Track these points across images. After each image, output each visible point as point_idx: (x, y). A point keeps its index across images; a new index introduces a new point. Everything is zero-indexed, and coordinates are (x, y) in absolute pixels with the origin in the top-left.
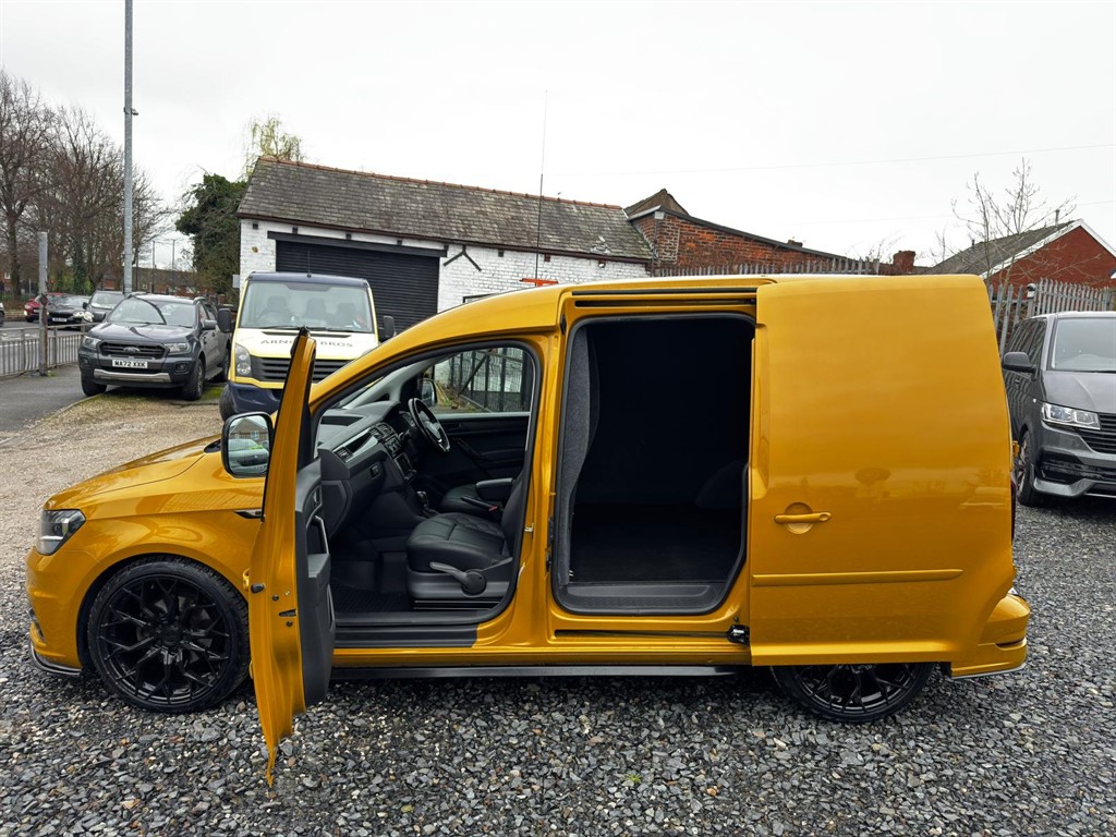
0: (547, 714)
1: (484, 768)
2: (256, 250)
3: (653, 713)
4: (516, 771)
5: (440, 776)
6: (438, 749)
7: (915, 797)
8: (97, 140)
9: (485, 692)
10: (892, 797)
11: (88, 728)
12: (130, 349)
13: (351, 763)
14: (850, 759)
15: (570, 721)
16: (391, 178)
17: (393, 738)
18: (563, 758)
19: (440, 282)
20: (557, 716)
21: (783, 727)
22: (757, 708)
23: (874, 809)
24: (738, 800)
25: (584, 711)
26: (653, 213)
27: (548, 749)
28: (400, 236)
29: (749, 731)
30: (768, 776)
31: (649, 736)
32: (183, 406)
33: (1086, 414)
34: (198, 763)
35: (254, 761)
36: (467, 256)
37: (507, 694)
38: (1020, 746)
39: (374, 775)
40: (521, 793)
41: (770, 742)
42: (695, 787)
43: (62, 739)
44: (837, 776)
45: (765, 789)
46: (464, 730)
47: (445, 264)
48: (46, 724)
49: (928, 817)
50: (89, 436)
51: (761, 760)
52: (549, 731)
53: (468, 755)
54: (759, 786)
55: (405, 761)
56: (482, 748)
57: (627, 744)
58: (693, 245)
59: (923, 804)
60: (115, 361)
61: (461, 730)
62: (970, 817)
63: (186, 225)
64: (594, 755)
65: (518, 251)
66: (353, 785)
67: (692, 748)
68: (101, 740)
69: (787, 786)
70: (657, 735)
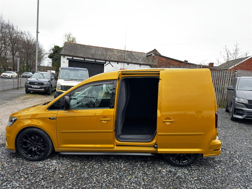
0: (114, 163)
1: (98, 174)
2: (64, 62)
3: (137, 163)
4: (105, 175)
5: (89, 175)
6: (89, 170)
7: (192, 183)
8: (32, 38)
9: (102, 158)
10: (186, 183)
11: (16, 164)
12: (36, 83)
13: (70, 172)
14: (179, 174)
15: (119, 165)
16: (94, 47)
17: (80, 167)
18: (116, 172)
19: (104, 69)
20: (116, 164)
21: (165, 167)
22: (161, 163)
23: (182, 185)
24: (152, 182)
25: (122, 163)
26: (152, 54)
27: (113, 170)
28: (96, 59)
29: (158, 168)
30: (160, 177)
31: (136, 169)
32: (47, 96)
33: (245, 100)
34: (38, 171)
35: (50, 171)
36: (110, 64)
37: (106, 159)
38: (218, 173)
39: (75, 175)
40: (105, 179)
41: (162, 170)
42: (143, 179)
43: (10, 166)
44: (175, 178)
45: (159, 180)
46: (96, 166)
47: (105, 65)
48: (8, 162)
49: (193, 187)
50: (26, 102)
51: (159, 174)
52: (114, 167)
53: (96, 171)
54: (158, 180)
55: (82, 172)
56: (99, 170)
57: (130, 170)
58: (161, 61)
59: (193, 184)
60: (33, 86)
61: (95, 166)
62: (203, 187)
63: (50, 57)
64: (123, 172)
65: (122, 63)
66: (70, 177)
67: (145, 171)
68: (18, 166)
69: (164, 179)
70: (137, 168)
